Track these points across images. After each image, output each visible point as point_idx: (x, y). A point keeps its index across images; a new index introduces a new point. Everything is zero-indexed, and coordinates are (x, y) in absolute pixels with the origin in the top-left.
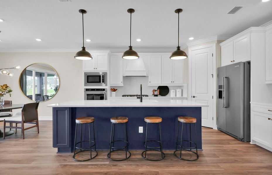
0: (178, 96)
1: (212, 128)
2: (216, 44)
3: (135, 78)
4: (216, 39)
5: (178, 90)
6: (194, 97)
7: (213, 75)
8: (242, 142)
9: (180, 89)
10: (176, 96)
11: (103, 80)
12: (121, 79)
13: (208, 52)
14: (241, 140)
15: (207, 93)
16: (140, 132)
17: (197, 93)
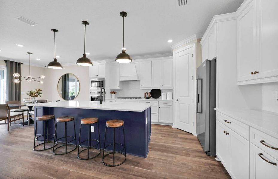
0: (168, 99)
1: (193, 134)
2: (196, 43)
3: (132, 82)
4: (196, 39)
5: (168, 93)
6: (178, 100)
7: (193, 77)
8: (207, 155)
9: (171, 92)
10: (167, 98)
11: (102, 84)
12: (118, 84)
13: (189, 53)
14: (207, 153)
15: (189, 97)
16: (92, 131)
17: (181, 96)
